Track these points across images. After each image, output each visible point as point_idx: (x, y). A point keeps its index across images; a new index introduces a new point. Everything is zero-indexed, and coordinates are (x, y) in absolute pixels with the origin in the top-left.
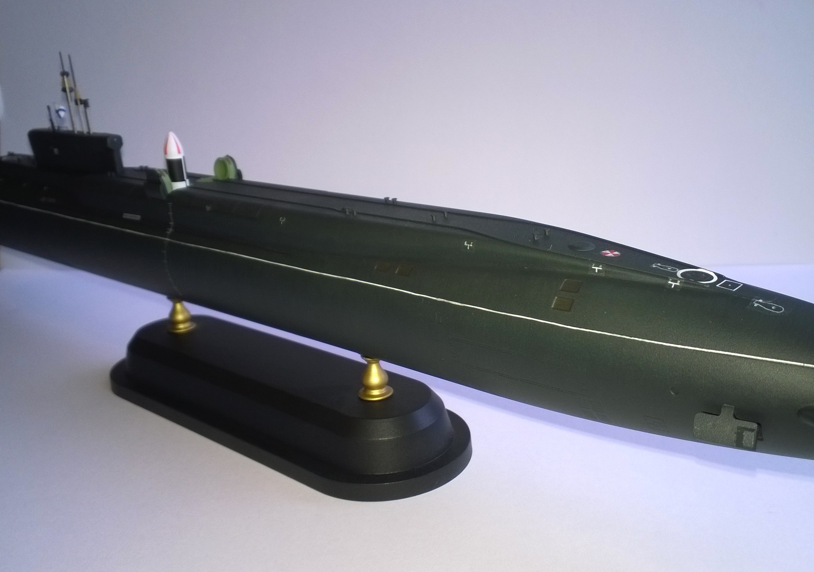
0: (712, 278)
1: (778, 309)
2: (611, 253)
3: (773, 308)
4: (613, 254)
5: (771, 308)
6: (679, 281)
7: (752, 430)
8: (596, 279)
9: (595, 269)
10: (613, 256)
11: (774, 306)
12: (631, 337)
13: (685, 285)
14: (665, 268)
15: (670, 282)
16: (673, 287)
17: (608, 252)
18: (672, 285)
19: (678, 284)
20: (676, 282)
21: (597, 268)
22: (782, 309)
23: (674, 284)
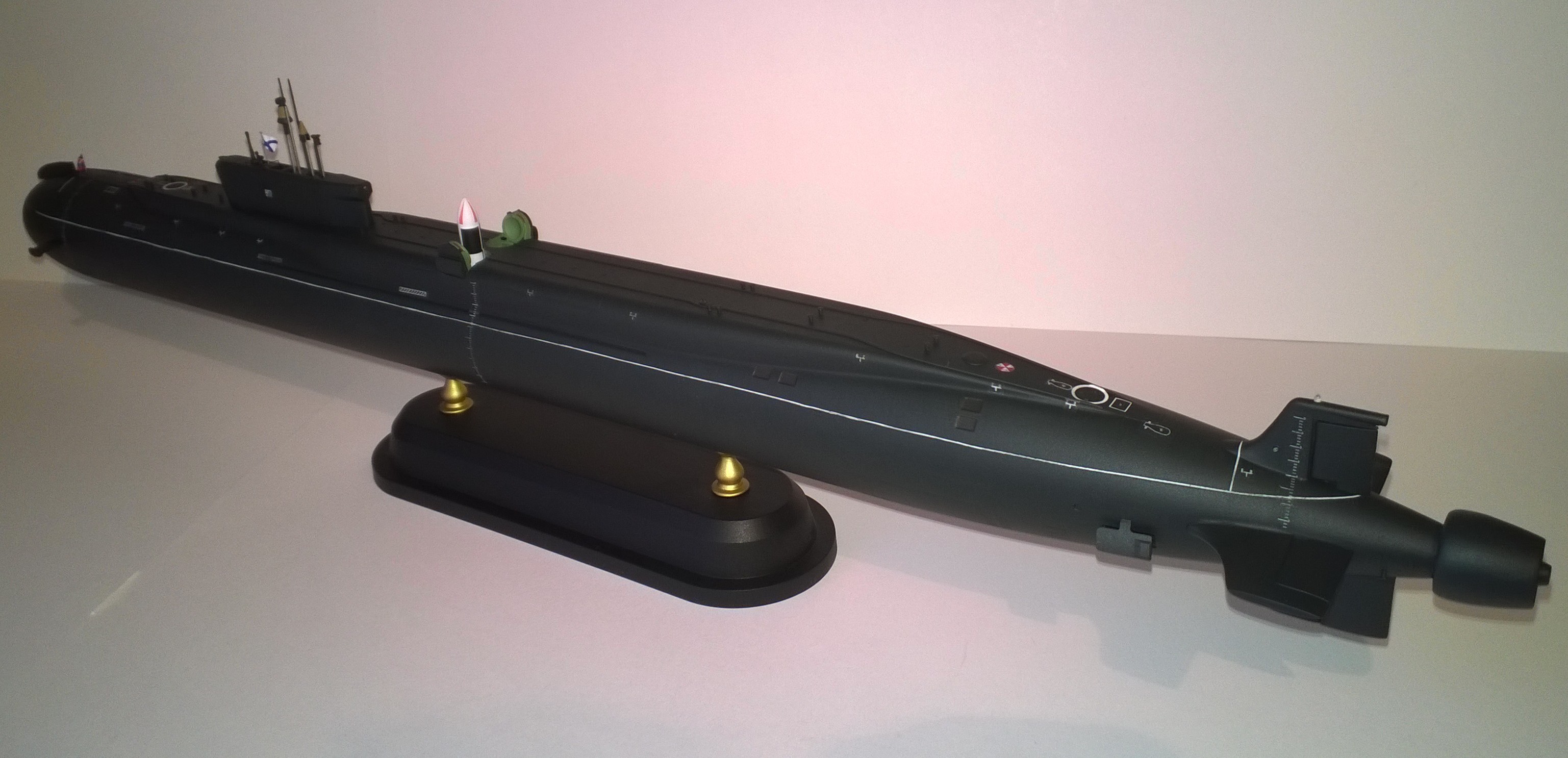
0: (1103, 396)
1: (1165, 431)
2: (1006, 365)
3: (1161, 430)
4: (1007, 368)
5: (1159, 431)
6: (1075, 403)
7: (1148, 542)
8: (995, 400)
9: (994, 389)
10: (1008, 371)
11: (1161, 428)
12: (1035, 458)
13: (1082, 407)
14: (1060, 385)
15: (1067, 403)
16: (1070, 408)
17: (1002, 365)
18: (1068, 406)
19: (1074, 405)
20: (1073, 403)
21: (996, 388)
22: (1169, 432)
23: (1070, 405)
